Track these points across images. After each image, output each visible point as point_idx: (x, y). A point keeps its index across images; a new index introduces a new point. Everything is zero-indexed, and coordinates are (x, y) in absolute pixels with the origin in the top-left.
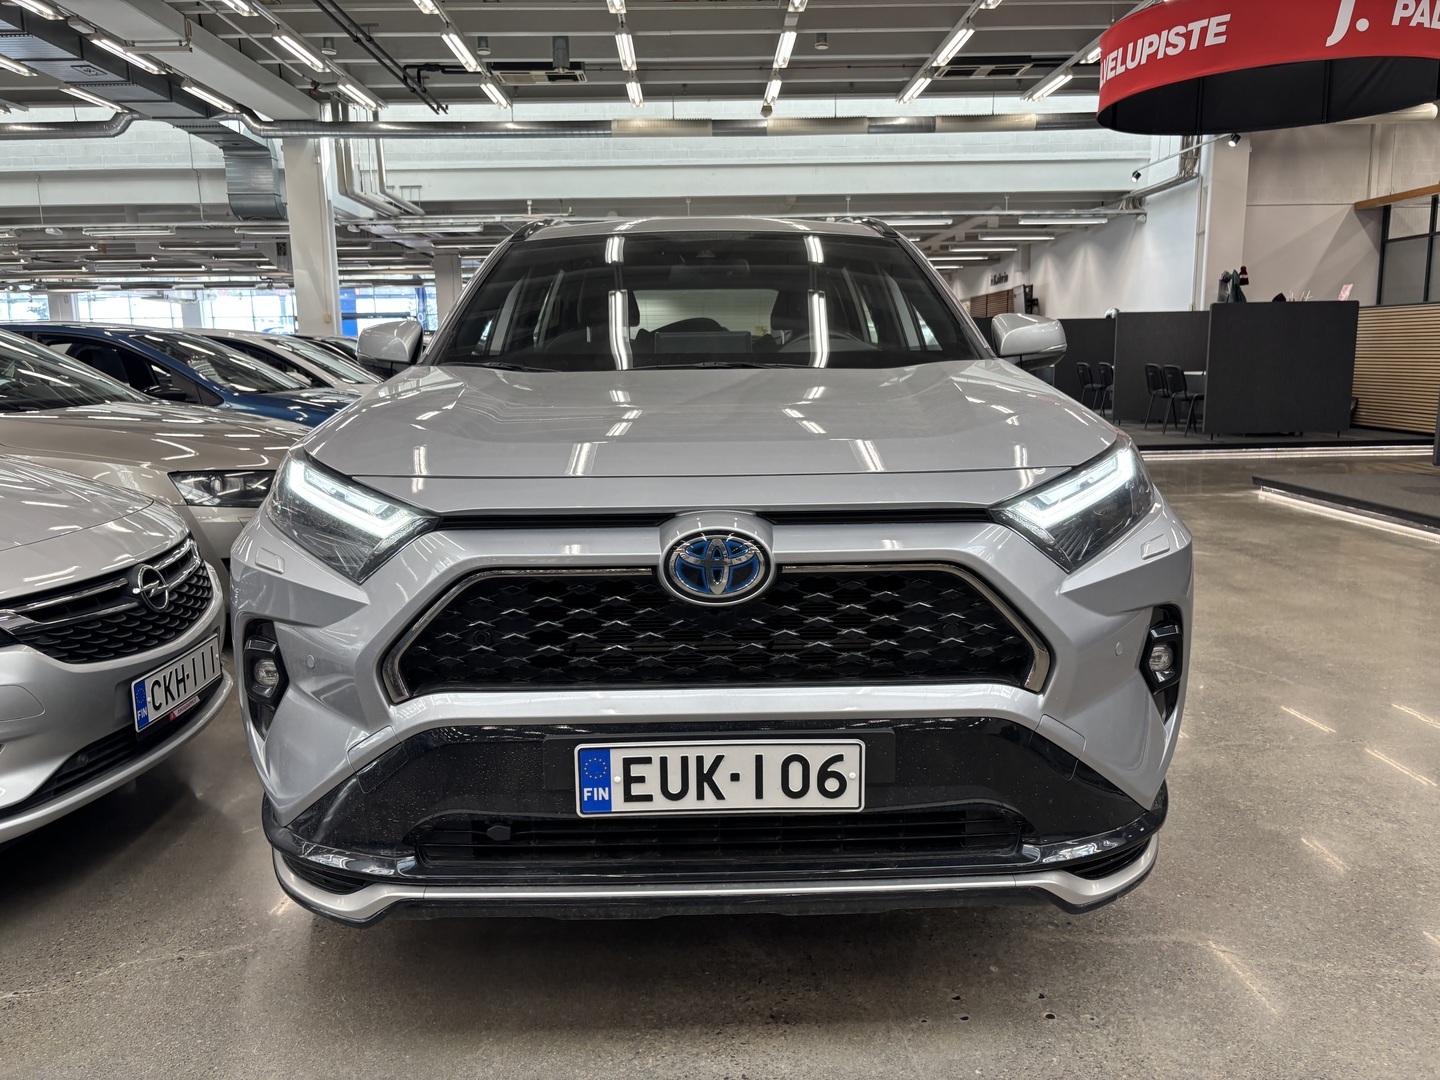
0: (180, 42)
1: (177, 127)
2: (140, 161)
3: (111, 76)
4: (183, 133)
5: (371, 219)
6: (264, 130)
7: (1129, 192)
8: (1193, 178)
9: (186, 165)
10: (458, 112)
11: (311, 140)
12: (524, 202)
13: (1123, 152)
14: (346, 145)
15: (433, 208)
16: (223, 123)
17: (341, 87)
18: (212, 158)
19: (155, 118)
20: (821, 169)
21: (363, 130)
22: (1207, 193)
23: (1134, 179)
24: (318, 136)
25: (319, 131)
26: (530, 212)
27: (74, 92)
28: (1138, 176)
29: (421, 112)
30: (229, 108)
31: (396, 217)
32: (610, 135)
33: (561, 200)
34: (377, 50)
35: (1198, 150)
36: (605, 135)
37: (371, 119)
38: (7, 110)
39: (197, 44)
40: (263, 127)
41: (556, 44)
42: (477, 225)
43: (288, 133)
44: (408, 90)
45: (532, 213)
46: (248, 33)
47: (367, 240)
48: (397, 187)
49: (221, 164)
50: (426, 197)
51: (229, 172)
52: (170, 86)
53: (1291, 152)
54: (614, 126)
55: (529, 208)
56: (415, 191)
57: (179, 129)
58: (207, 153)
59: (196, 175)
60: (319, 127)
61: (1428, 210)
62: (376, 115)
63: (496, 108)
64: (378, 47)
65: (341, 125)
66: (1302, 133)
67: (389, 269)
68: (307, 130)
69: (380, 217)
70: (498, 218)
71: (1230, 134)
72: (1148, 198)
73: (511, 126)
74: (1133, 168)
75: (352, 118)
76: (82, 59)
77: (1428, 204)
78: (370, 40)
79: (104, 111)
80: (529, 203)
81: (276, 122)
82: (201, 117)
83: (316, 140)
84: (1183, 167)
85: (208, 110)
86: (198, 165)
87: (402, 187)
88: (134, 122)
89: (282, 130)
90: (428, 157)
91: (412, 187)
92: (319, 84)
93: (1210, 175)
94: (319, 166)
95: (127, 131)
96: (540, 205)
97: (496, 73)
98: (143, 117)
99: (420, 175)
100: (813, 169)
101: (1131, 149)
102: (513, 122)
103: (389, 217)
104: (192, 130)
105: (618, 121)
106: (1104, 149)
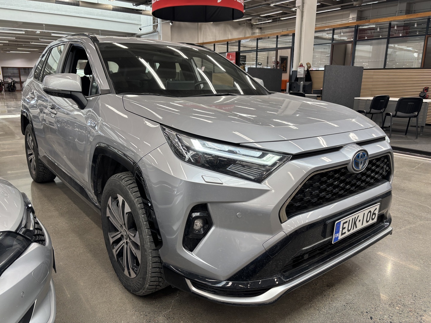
7: (136, 34)
8: (157, 32)
13: (134, 21)
20: (32, 13)
22: (161, 37)
23: (140, 30)
28: (141, 30)
35: (157, 25)
53: (180, 28)
61: (213, 47)
66: (182, 23)
71: (170, 21)
72: (142, 36)
74: (139, 27)
77: (213, 45)
84: (154, 29)
93: (161, 32)
100: (29, 13)
101: (136, 21)
106: (128, 20)
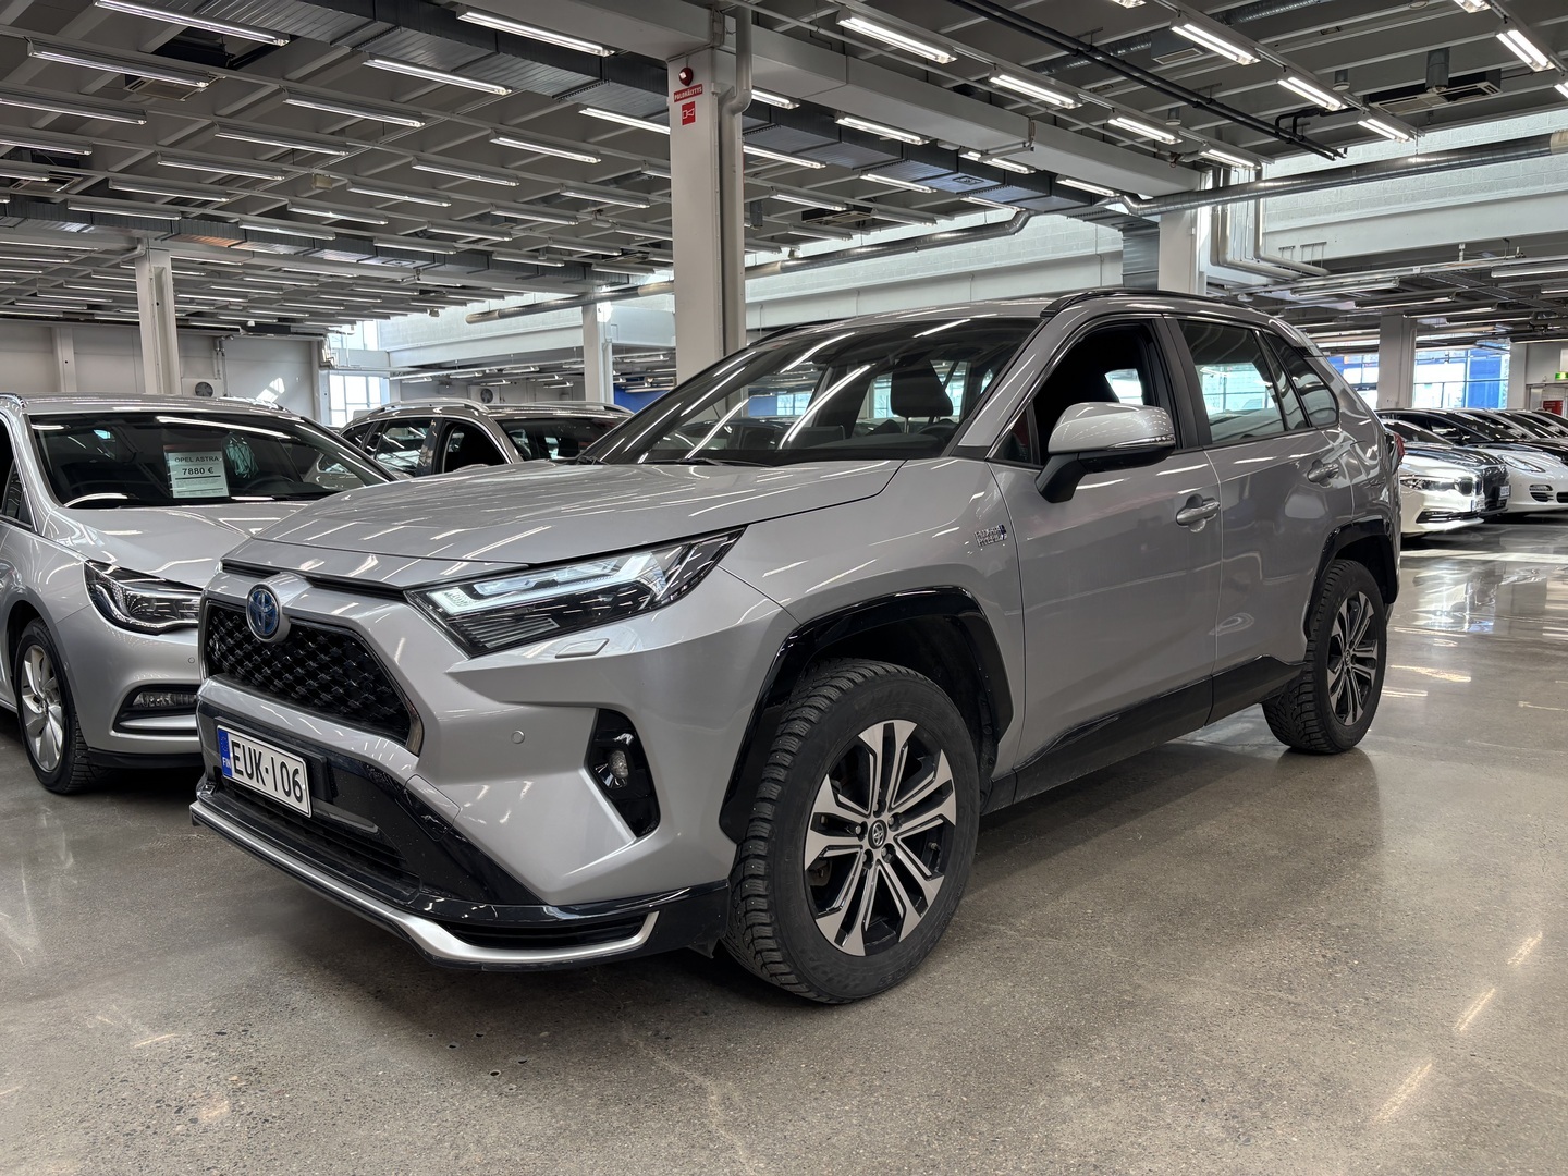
0: (1024, 143)
1: (1071, 217)
2: (1052, 252)
3: (989, 183)
4: (1079, 222)
5: (1266, 286)
6: (1141, 209)
9: (1091, 251)
10: (1356, 154)
11: (1188, 212)
12: (1456, 246)
14: (1223, 211)
15: (1336, 266)
16: (1109, 207)
17: (1203, 154)
18: (1114, 242)
19: (1046, 212)
21: (1242, 191)
24: (1195, 207)
25: (1194, 201)
26: (1461, 258)
27: (970, 199)
29: (1313, 162)
30: (1110, 193)
31: (1294, 280)
32: (1549, 153)
33: (1506, 240)
34: (1222, 110)
36: (1542, 154)
37: (1253, 179)
38: (934, 222)
39: (1041, 142)
40: (1142, 206)
41: (1432, 59)
42: (1390, 281)
43: (1164, 209)
44: (1284, 142)
45: (1465, 259)
46: (1087, 123)
47: (1280, 307)
48: (1298, 247)
49: (1119, 247)
50: (1330, 253)
51: (1127, 253)
52: (1044, 182)
54: (1554, 140)
55: (1461, 253)
56: (1320, 248)
57: (1073, 219)
58: (1109, 238)
59: (1101, 259)
60: (1195, 197)
62: (1259, 174)
63: (1392, 143)
64: (1222, 106)
65: (1223, 190)
67: (1341, 336)
68: (1181, 203)
69: (1277, 283)
70: (1416, 270)
73: (1413, 161)
75: (1233, 181)
76: (957, 172)
78: (1211, 101)
79: (1005, 214)
80: (1462, 247)
81: (1157, 198)
82: (1086, 204)
83: (1193, 211)
85: (1092, 198)
86: (1101, 250)
87: (1303, 246)
88: (1032, 219)
89: (1158, 207)
90: (1338, 209)
91: (1314, 245)
92: (1180, 155)
94: (1193, 238)
95: (1025, 227)
96: (1474, 249)
97: (1375, 105)
98: (1038, 213)
99: (1327, 230)
102: (1417, 155)
103: (1286, 282)
104: (1086, 217)
105: (1562, 132)
